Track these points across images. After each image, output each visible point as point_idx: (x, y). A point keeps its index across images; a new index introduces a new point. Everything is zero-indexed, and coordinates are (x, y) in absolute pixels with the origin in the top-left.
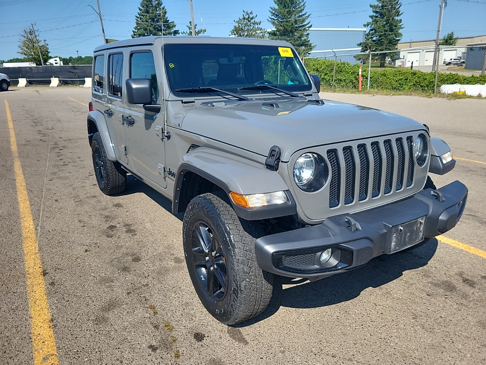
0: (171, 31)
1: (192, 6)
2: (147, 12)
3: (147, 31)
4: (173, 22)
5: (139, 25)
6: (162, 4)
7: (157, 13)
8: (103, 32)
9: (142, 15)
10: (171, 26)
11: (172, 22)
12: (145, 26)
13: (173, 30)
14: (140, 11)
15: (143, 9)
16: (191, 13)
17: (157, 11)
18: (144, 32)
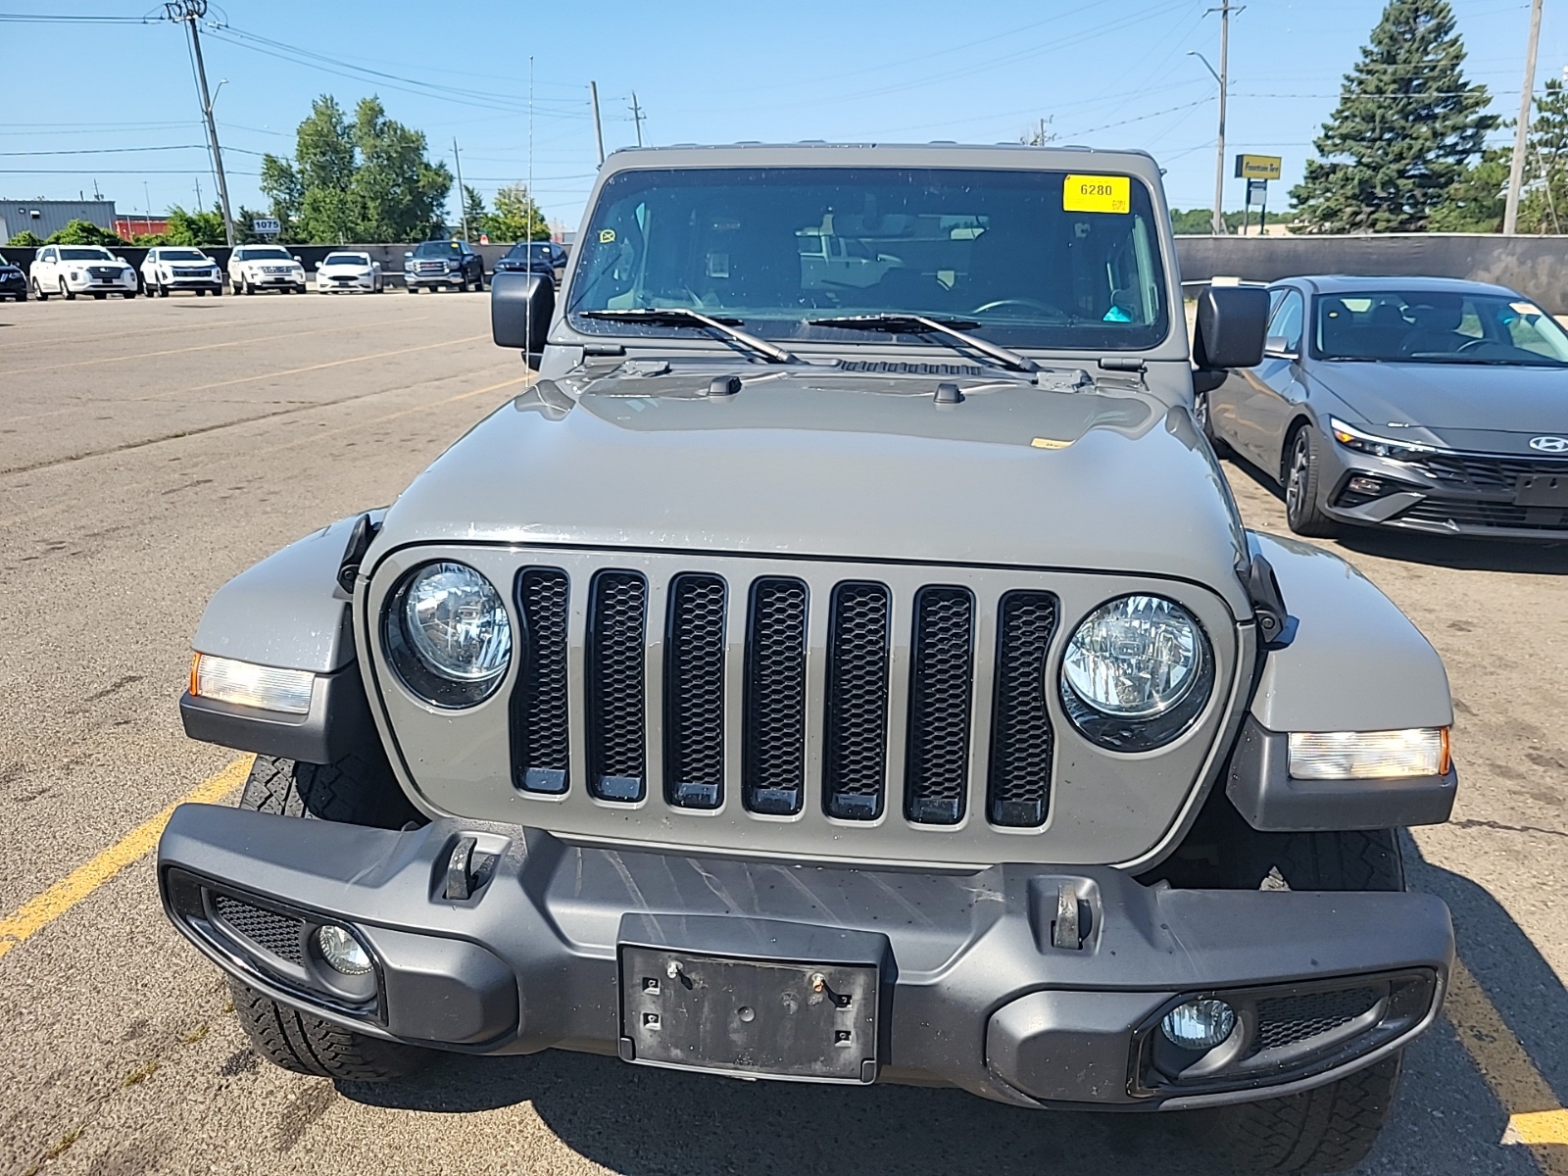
0: (1468, 120)
1: (1538, 25)
2: (1390, 59)
3: (1371, 125)
4: (1481, 88)
5: (1349, 105)
6: (1452, 27)
7: (1426, 59)
8: (1222, 132)
9: (1369, 72)
10: (1471, 101)
11: (1479, 87)
12: (1370, 105)
13: (1473, 117)
14: (1366, 57)
15: (1376, 50)
16: (1531, 53)
17: (1428, 54)
18: (1363, 126)
